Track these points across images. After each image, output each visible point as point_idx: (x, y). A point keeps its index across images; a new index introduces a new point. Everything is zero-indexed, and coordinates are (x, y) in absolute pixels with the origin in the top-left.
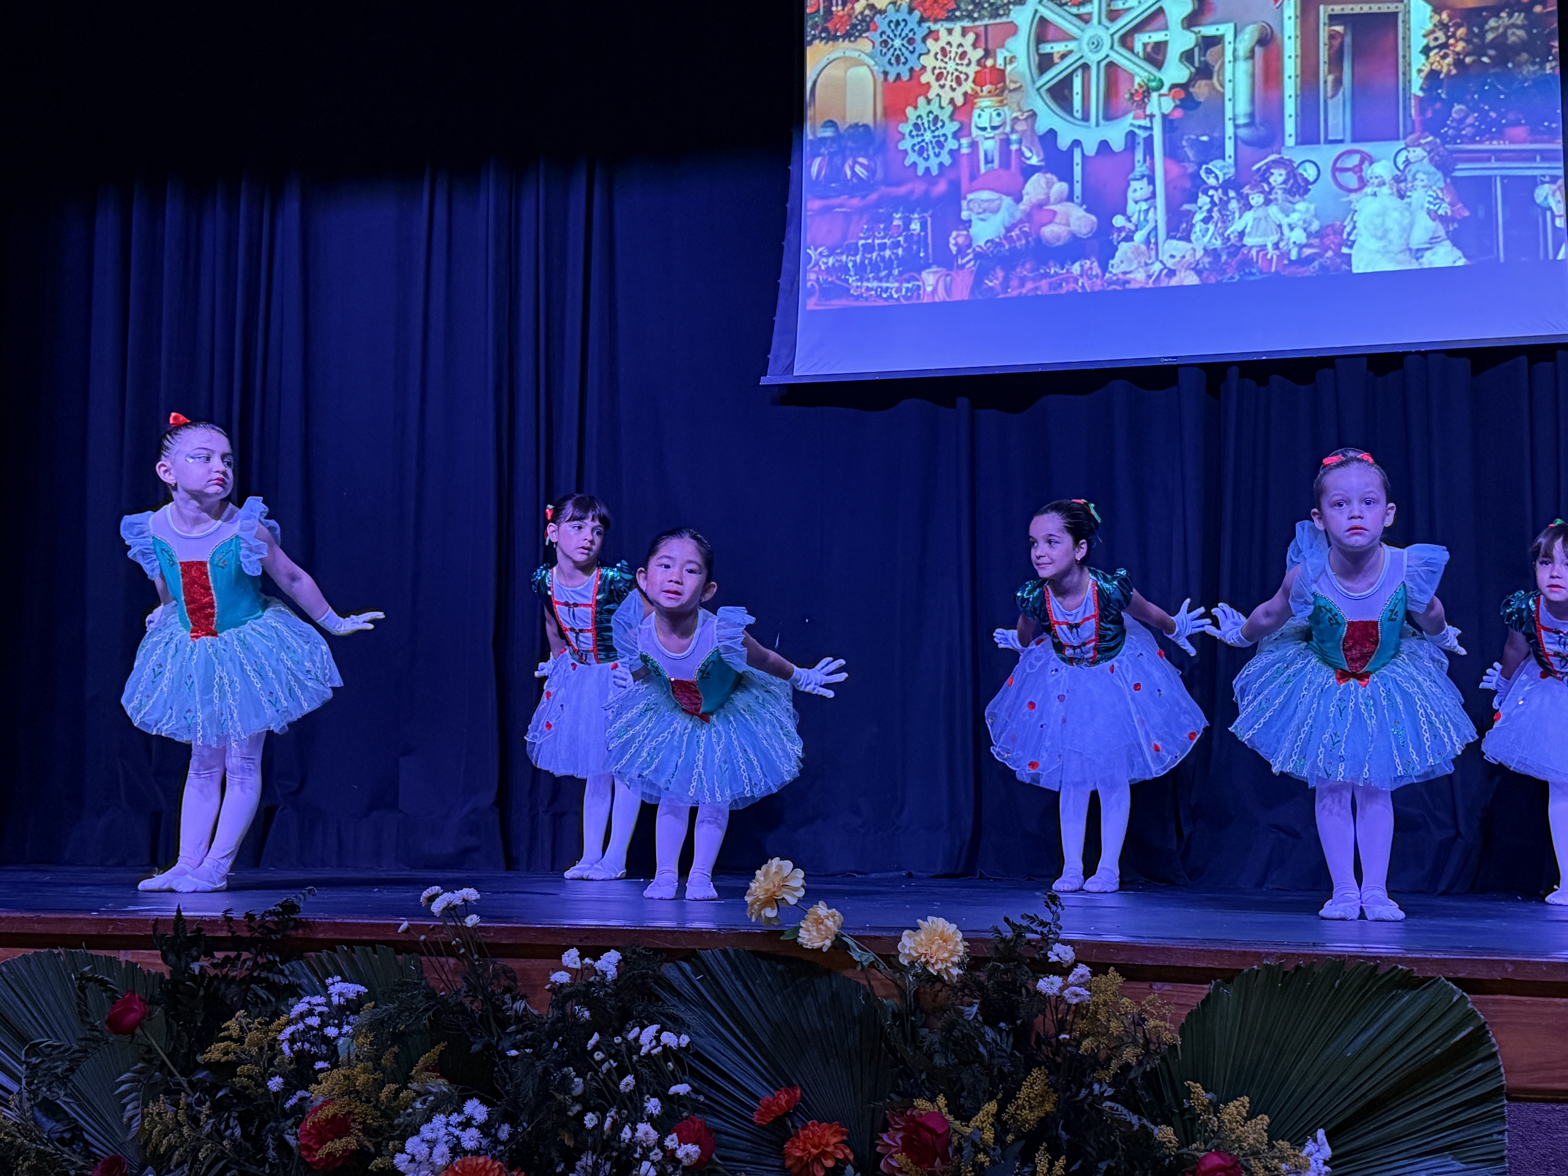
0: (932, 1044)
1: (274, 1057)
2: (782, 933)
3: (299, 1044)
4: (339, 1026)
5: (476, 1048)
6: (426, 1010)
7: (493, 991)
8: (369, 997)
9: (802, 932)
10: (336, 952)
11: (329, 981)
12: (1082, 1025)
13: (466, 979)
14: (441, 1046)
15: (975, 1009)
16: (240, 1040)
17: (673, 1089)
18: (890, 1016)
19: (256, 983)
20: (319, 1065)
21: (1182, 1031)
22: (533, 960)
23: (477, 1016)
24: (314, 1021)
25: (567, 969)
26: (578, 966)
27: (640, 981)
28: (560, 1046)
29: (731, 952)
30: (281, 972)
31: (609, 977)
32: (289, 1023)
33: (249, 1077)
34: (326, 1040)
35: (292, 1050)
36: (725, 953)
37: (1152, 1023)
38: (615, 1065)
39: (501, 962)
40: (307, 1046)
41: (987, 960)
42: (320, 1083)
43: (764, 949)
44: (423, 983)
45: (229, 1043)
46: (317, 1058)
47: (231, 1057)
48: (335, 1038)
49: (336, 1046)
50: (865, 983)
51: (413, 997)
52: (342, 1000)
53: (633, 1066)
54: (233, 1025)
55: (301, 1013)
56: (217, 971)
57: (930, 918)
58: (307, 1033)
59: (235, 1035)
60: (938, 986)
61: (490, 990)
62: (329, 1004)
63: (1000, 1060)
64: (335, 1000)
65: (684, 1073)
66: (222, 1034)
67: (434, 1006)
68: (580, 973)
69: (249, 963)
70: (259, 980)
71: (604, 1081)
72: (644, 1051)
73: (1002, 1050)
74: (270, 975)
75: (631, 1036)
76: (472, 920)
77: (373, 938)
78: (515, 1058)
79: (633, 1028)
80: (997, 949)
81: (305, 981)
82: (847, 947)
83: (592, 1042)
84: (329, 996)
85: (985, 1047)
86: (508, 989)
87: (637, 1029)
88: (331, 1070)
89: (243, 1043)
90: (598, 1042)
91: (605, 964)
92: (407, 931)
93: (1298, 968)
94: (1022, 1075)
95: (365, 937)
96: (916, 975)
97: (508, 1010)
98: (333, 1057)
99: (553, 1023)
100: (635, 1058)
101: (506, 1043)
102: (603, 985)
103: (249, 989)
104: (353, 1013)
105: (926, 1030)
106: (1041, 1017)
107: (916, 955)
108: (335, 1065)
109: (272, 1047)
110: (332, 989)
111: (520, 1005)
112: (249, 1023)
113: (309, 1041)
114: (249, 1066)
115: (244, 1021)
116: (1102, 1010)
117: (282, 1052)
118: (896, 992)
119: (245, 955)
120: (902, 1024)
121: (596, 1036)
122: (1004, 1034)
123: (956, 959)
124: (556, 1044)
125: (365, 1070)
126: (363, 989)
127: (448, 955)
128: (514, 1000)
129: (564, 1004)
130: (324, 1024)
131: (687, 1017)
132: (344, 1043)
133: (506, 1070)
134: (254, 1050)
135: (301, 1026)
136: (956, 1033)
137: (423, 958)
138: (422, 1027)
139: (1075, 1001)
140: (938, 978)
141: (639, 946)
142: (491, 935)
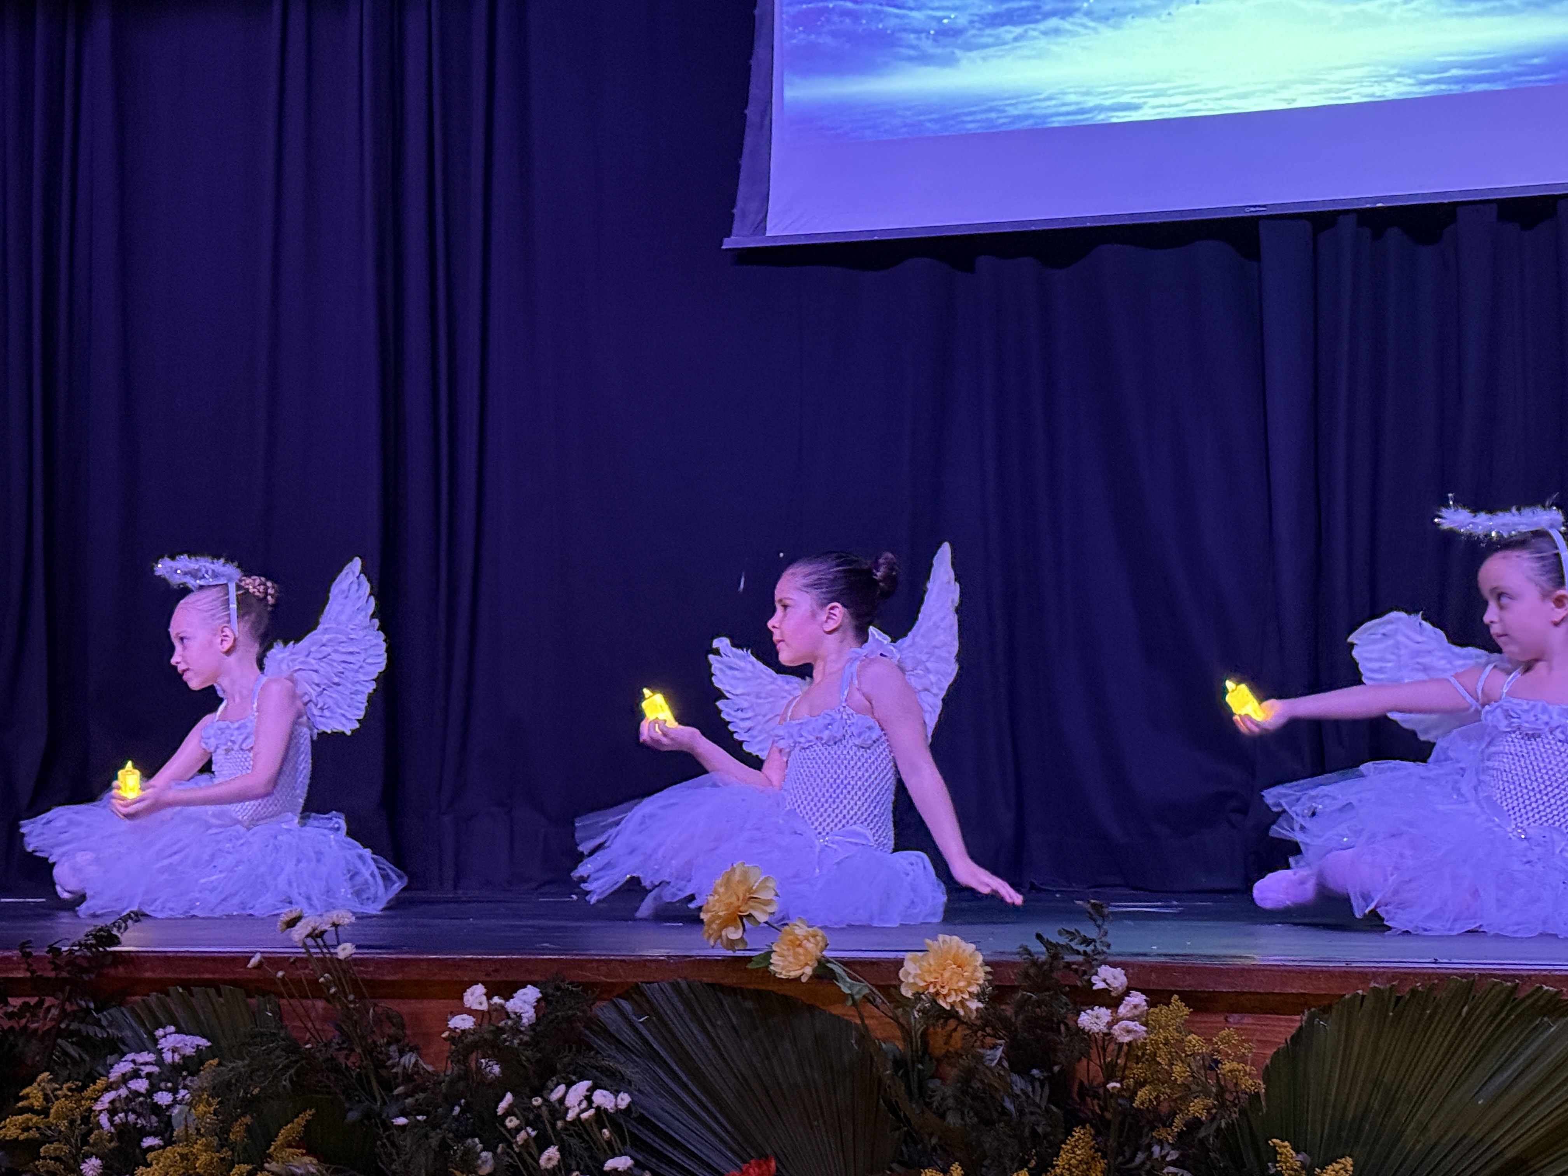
0: (943, 1099)
1: (90, 1132)
2: (749, 959)
3: (122, 1115)
4: (174, 1091)
5: (353, 1116)
6: (287, 1068)
7: (374, 1042)
8: (212, 1052)
9: (774, 958)
10: (168, 995)
11: (160, 1032)
12: (1138, 1070)
13: (339, 1028)
14: (308, 1114)
15: (999, 1053)
16: (45, 1112)
17: (610, 1164)
18: (889, 1064)
19: (65, 1038)
20: (148, 1142)
21: (1267, 1075)
22: (426, 1002)
23: (354, 1074)
24: (141, 1085)
25: (470, 1012)
26: (485, 1007)
27: (565, 1025)
28: (462, 1111)
29: (683, 984)
30: (98, 1023)
31: (525, 1021)
32: (108, 1088)
33: (57, 1159)
34: (156, 1109)
35: (111, 1122)
36: (675, 986)
37: (1227, 1066)
38: (534, 1134)
39: (384, 1004)
40: (132, 1117)
41: (1014, 989)
42: (149, 1165)
43: (727, 981)
44: (282, 1034)
45: (29, 1115)
46: (144, 1133)
47: (33, 1133)
48: (169, 1107)
49: (170, 1117)
50: (858, 1021)
51: (269, 1052)
52: (177, 1057)
53: (557, 1134)
54: (34, 1094)
55: (124, 1075)
56: (12, 1023)
57: (941, 937)
58: (131, 1101)
59: (37, 1105)
60: (952, 1023)
61: (370, 1041)
62: (159, 1062)
63: (1033, 1118)
64: (168, 1057)
65: (624, 1143)
66: (20, 1104)
67: (296, 1062)
68: (488, 1017)
69: (54, 1012)
70: (67, 1034)
71: (519, 1155)
72: (571, 1116)
73: (1034, 1104)
74: (83, 1027)
75: (555, 1096)
76: (345, 951)
77: (217, 976)
78: (403, 1128)
79: (558, 1084)
80: (1027, 975)
81: (128, 1033)
82: (832, 976)
83: (503, 1105)
84: (160, 1052)
85: (1013, 1102)
86: (394, 1040)
87: (562, 1088)
88: (163, 1147)
89: (47, 1115)
90: (510, 1105)
91: (520, 1004)
92: (260, 965)
93: (1414, 992)
94: (1061, 1137)
95: (207, 976)
96: (923, 1011)
97: (393, 1066)
98: (165, 1130)
99: (452, 1083)
100: (560, 1124)
101: (394, 1109)
102: (516, 1030)
103: (55, 1045)
104: (192, 1074)
105: (938, 1082)
106: (1084, 1062)
107: (922, 984)
108: (169, 1142)
109: (86, 1120)
110: (163, 1044)
111: (409, 1059)
112: (56, 1089)
113: (134, 1111)
114: (56, 1145)
115: (49, 1087)
116: (1163, 1051)
117: (99, 1126)
118: (898, 1033)
119: (49, 1001)
120: (906, 1073)
121: (509, 1097)
122: (1037, 1084)
123: (975, 989)
124: (457, 1109)
125: (207, 1147)
126: (204, 1042)
127: (314, 997)
128: (402, 1053)
129: (466, 1057)
130: (153, 1089)
131: (629, 1071)
132: (180, 1113)
133: (393, 1144)
134: (63, 1125)
135: (123, 1092)
136: (977, 1085)
137: (283, 1002)
138: (281, 1090)
139: (1127, 1039)
140: (952, 1014)
141: (563, 981)
142: (371, 969)
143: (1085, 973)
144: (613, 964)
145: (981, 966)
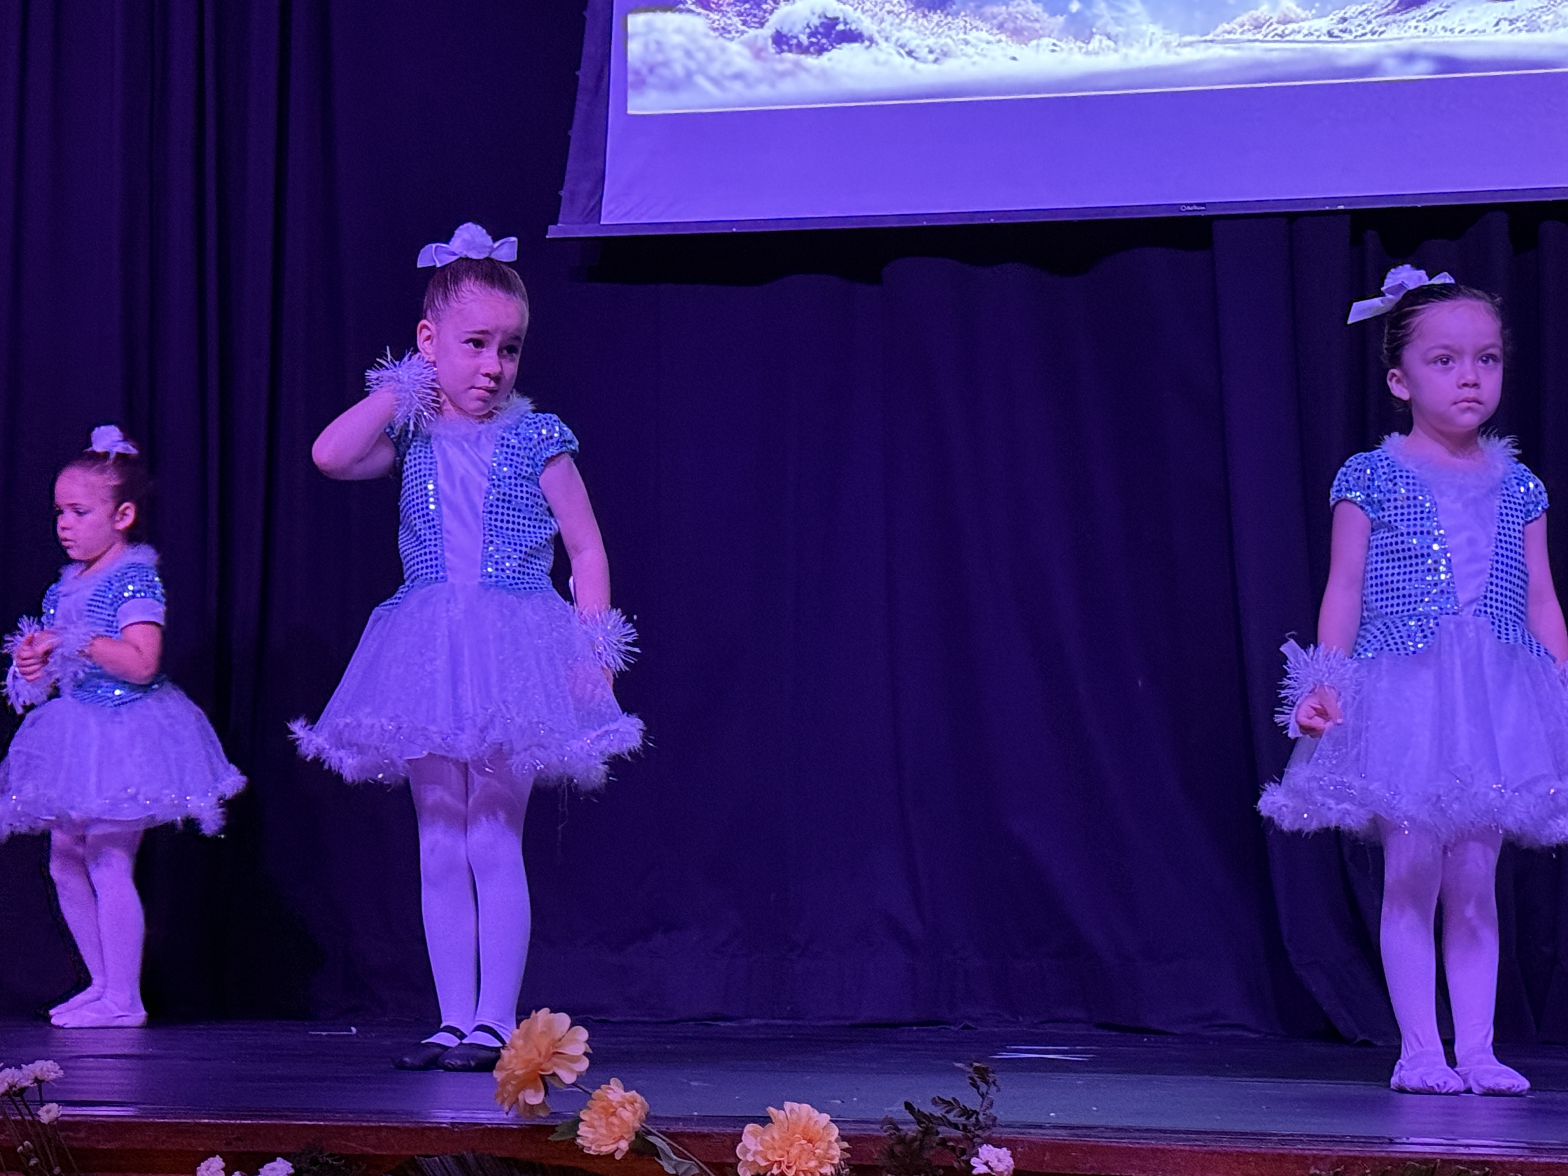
9: (583, 1129)
43: (524, 1155)
57: (788, 1105)
76: (49, 1113)
107: (764, 1164)
123: (828, 1170)
141: (321, 1152)
142: (82, 1135)
143: (963, 1152)
144: (384, 1134)
145: (836, 1141)
